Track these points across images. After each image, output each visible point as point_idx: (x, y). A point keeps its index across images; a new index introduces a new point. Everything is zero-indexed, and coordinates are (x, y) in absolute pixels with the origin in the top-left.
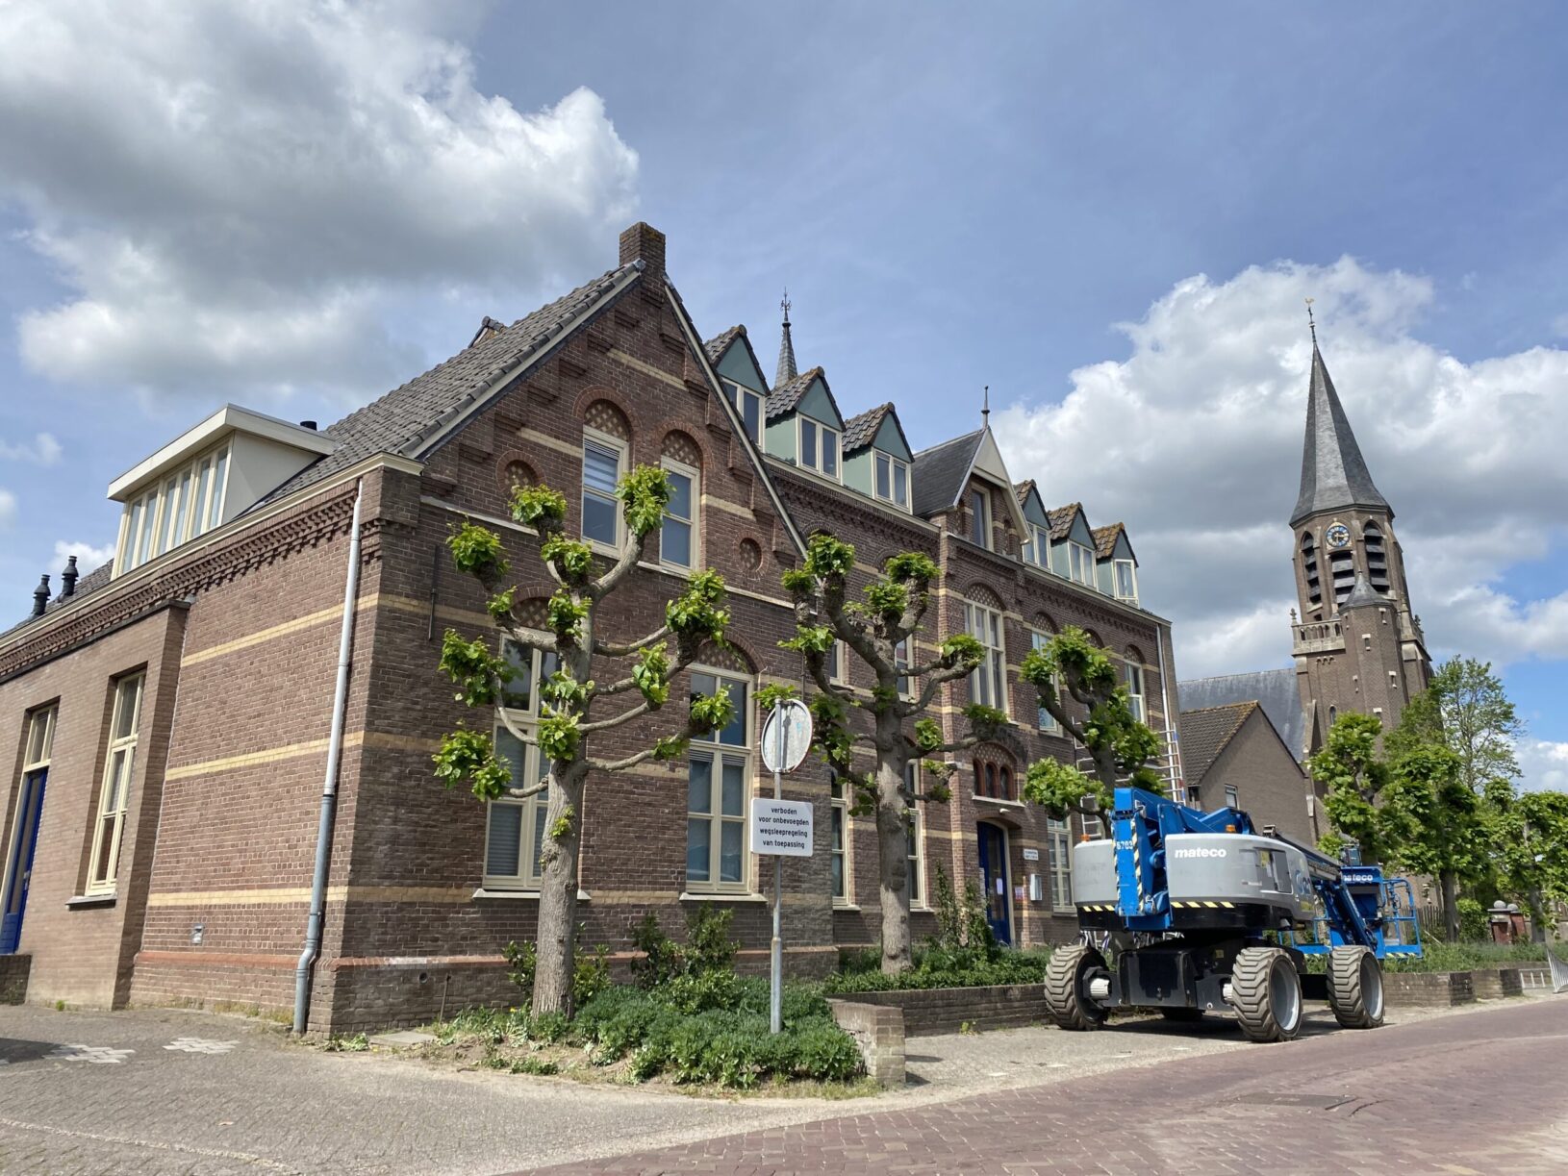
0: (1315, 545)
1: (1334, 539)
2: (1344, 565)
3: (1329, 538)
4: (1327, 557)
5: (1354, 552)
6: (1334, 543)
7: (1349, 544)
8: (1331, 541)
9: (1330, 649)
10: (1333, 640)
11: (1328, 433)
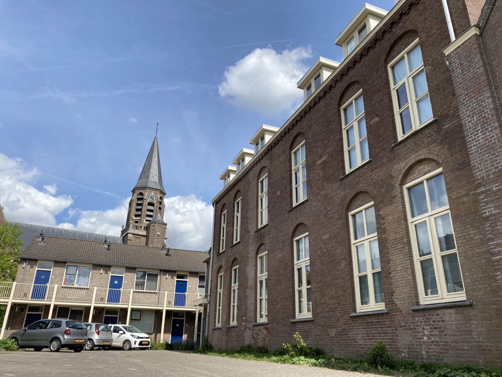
0: (145, 198)
1: (151, 198)
2: (151, 208)
3: (149, 197)
4: (147, 203)
5: (155, 205)
6: (150, 200)
7: (155, 202)
8: (150, 198)
9: (141, 234)
10: (142, 231)
11: (155, 164)
